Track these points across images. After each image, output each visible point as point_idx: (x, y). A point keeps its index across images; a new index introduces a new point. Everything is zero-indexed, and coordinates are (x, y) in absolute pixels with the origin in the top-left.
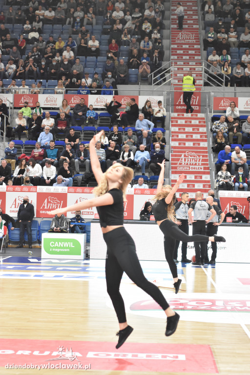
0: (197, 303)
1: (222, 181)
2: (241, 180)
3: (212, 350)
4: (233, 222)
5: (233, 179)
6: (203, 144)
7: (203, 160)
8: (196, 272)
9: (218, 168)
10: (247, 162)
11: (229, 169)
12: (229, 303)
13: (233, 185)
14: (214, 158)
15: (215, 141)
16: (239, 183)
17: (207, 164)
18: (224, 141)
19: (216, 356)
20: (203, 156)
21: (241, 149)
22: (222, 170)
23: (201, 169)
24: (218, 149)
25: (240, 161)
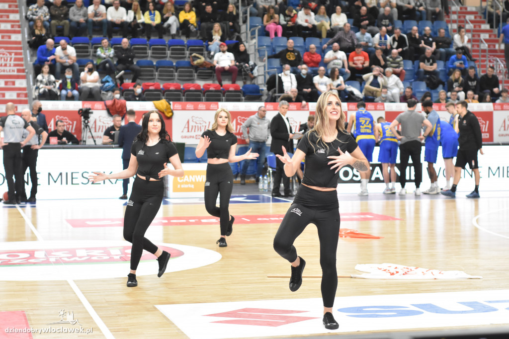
0: (8, 256)
1: (43, 88)
2: (69, 86)
3: (27, 317)
4: (59, 143)
5: (58, 84)
6: (16, 37)
7: (16, 60)
8: (10, 214)
9: (38, 70)
10: (77, 61)
11: (52, 71)
12: (53, 254)
13: (59, 94)
14: (32, 56)
15: (32, 33)
16: (66, 90)
17: (22, 65)
18: (44, 32)
19: (32, 324)
20: (16, 54)
21: (69, 44)
22: (42, 72)
23: (13, 71)
24: (36, 43)
25: (67, 60)
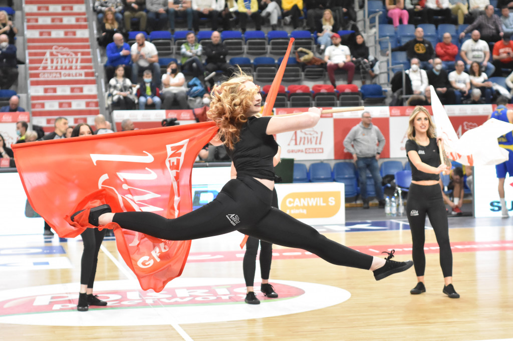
1: (117, 95)
2: (149, 92)
5: (135, 90)
6: (82, 34)
7: (83, 61)
10: (159, 61)
11: (128, 74)
13: (136, 101)
14: (102, 56)
15: (101, 27)
16: (145, 96)
17: (90, 68)
18: (116, 26)
20: (83, 54)
22: (116, 76)
23: (81, 75)
